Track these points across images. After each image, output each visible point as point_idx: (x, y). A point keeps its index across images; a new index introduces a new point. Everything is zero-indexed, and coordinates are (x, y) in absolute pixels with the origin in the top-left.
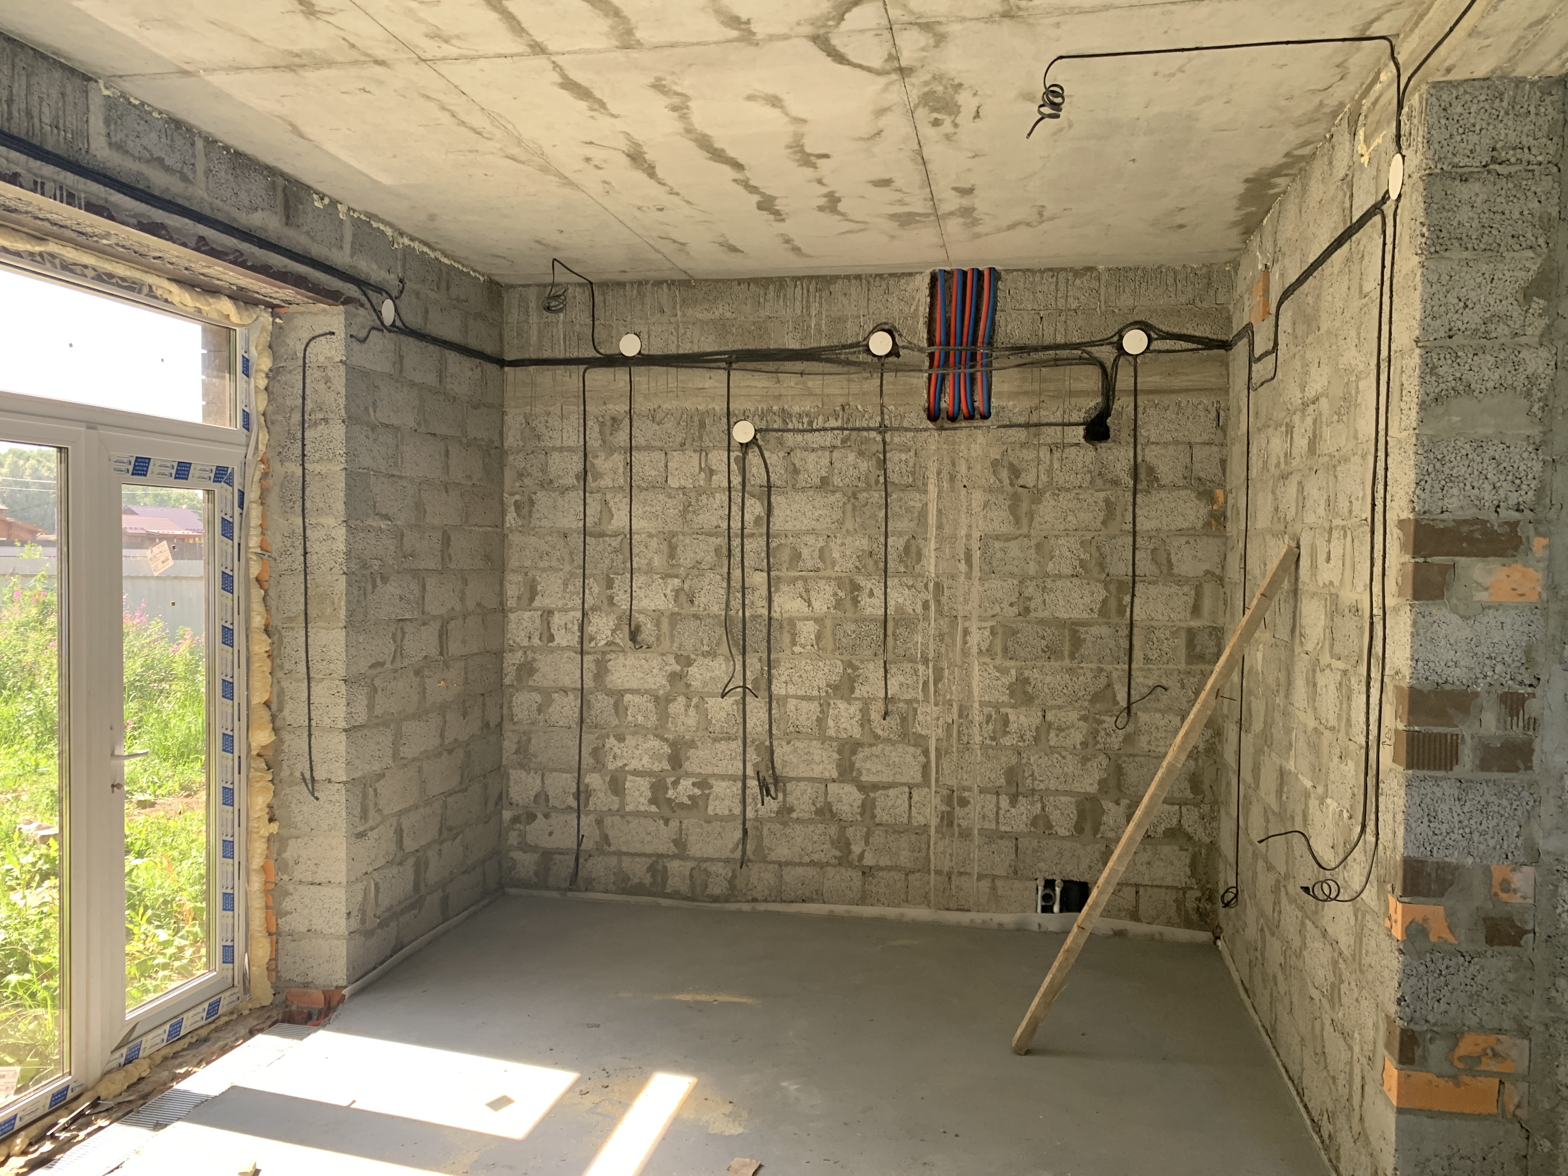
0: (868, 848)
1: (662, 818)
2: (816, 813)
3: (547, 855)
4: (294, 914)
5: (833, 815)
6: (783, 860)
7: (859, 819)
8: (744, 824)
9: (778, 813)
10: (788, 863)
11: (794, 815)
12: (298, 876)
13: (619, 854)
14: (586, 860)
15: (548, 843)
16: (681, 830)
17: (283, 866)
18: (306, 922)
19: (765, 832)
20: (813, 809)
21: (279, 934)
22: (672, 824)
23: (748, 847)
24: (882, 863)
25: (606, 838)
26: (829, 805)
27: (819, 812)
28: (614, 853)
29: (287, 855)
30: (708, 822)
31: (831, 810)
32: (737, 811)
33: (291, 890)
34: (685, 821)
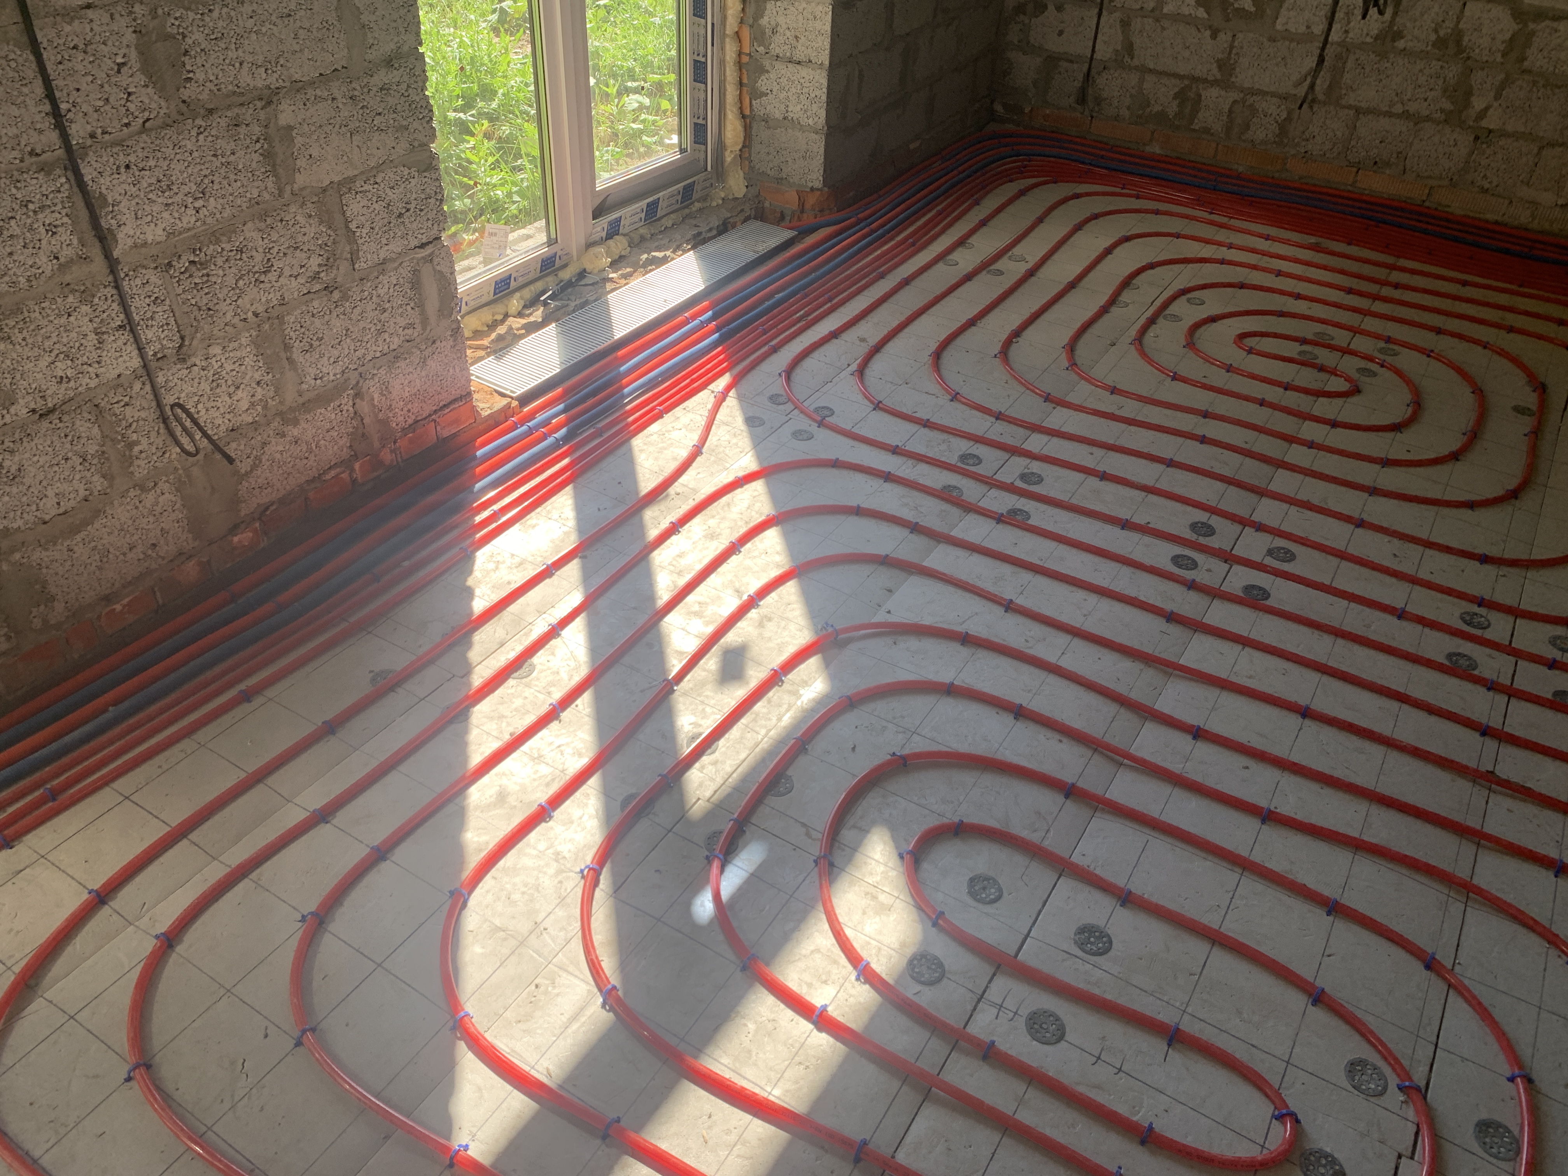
0: (1496, 104)
1: (1210, 27)
2: (1434, 45)
3: (1052, 61)
4: (770, 97)
5: (1460, 49)
6: (1363, 105)
7: (1499, 59)
8: (1323, 49)
9: (1376, 38)
10: (1369, 111)
11: (1401, 44)
12: (775, 49)
13: (1144, 70)
14: (1099, 73)
15: (1054, 45)
16: (1232, 47)
17: (760, 37)
18: (783, 107)
19: (1350, 64)
20: (1433, 37)
21: (753, 117)
22: (1222, 36)
23: (1318, 82)
24: (1509, 128)
25: (1129, 48)
26: (1458, 35)
27: (1441, 43)
28: (1136, 68)
29: (764, 21)
30: (1272, 40)
31: (1458, 42)
32: (1319, 29)
33: (768, 67)
34: (1240, 36)
